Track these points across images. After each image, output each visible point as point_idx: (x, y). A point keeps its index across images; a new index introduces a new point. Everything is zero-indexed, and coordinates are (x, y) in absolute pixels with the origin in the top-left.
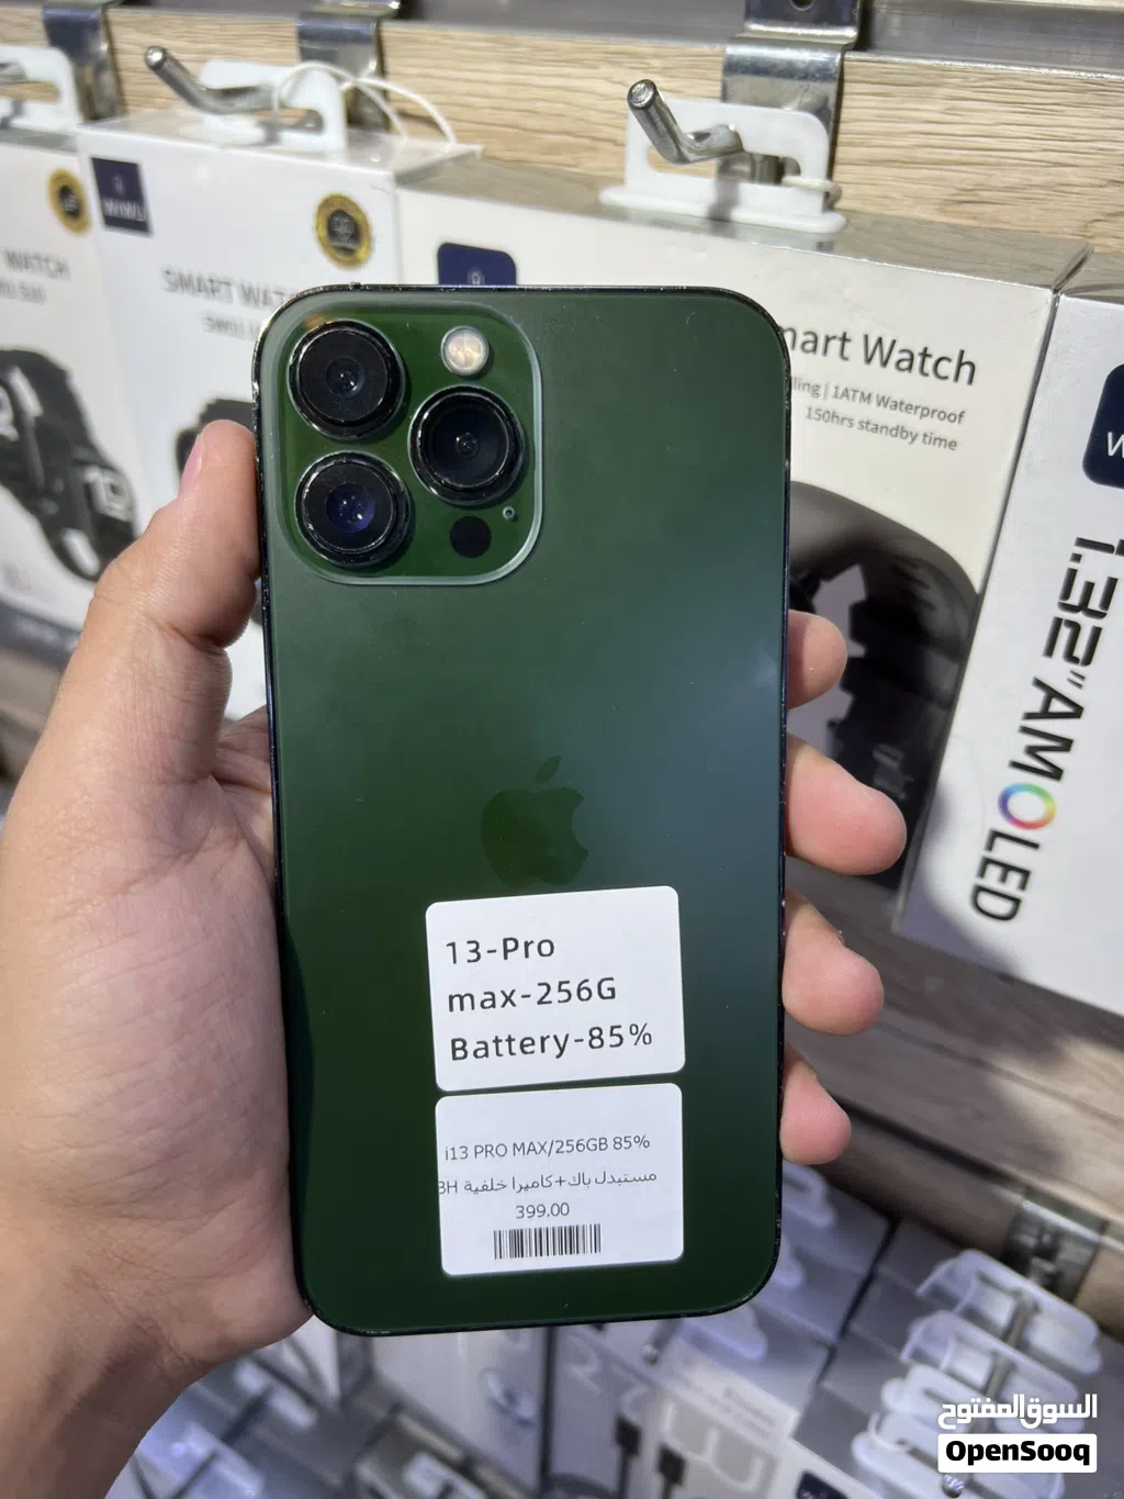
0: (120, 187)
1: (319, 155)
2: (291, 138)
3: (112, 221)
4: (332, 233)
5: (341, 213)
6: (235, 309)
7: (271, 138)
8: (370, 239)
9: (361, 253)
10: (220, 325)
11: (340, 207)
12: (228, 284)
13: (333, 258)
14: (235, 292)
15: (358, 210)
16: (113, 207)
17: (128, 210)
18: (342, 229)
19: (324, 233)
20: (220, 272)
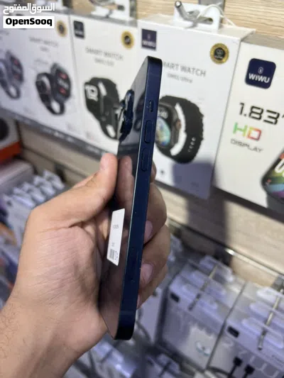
0: (149, 37)
1: (210, 31)
2: (201, 25)
3: (144, 46)
4: (216, 54)
5: (220, 48)
6: (179, 72)
7: (194, 26)
8: (228, 56)
9: (224, 60)
10: (172, 76)
11: (220, 46)
12: (177, 65)
15: (226, 48)
16: (145, 43)
17: (150, 44)
18: (220, 53)
19: (213, 54)
20: (175, 62)
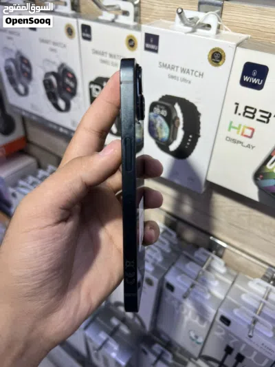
0: (152, 41)
1: (208, 36)
3: (146, 49)
4: (213, 57)
5: (217, 52)
7: (193, 31)
8: (224, 60)
9: (220, 63)
10: (173, 77)
11: (217, 50)
13: (211, 63)
14: (179, 69)
15: (223, 51)
16: (148, 46)
17: (153, 47)
18: (217, 57)
19: (210, 57)
